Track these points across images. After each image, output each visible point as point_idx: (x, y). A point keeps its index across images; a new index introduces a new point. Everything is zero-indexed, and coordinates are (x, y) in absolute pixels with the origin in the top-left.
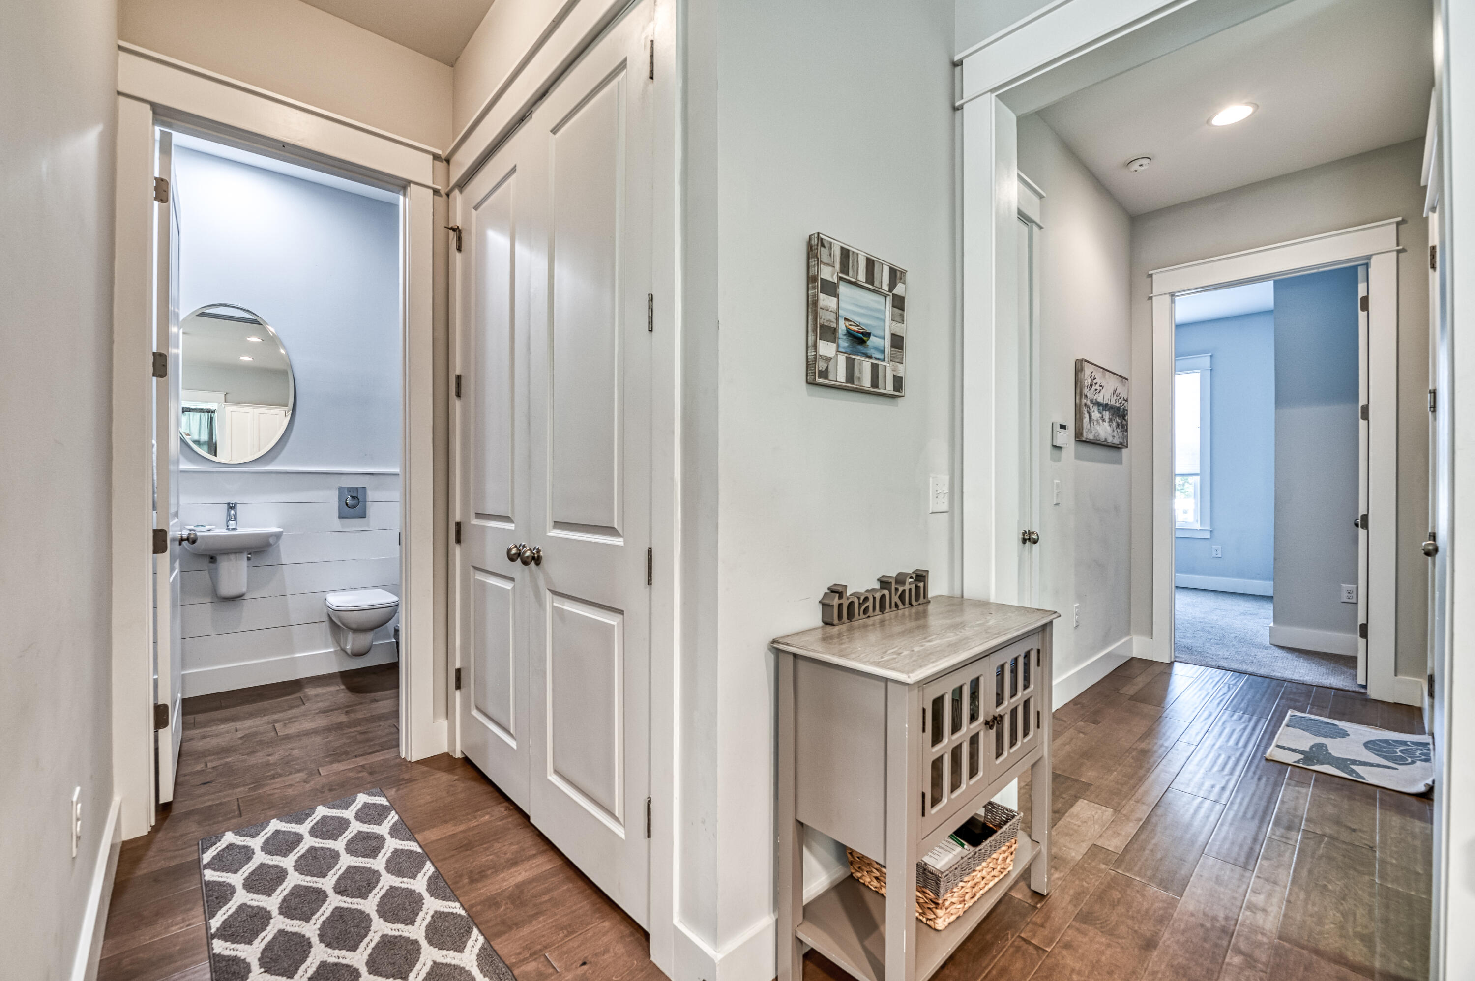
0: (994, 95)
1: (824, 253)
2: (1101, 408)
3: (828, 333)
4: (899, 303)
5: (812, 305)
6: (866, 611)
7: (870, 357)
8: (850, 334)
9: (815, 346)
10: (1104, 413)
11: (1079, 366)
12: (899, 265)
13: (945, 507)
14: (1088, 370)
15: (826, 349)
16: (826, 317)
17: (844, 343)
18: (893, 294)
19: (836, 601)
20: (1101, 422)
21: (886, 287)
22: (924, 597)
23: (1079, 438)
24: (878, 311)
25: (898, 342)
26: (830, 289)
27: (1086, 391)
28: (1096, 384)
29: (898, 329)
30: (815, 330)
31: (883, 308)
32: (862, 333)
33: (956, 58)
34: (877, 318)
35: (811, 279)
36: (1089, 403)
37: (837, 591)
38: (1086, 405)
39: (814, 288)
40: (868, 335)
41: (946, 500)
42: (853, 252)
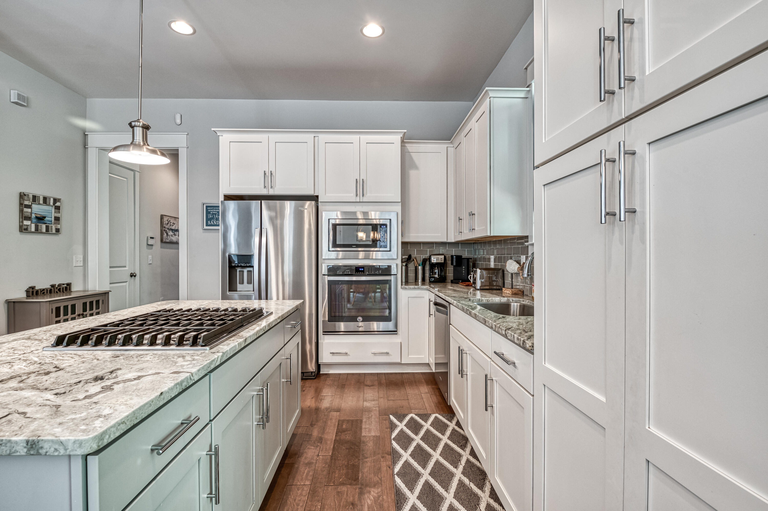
0: (97, 148)
1: (26, 198)
2: (174, 231)
3: (28, 218)
4: (58, 208)
5: (21, 211)
6: (43, 293)
7: (46, 223)
8: (37, 218)
9: (22, 222)
10: (176, 233)
11: (162, 217)
12: (57, 197)
13: (82, 265)
14: (165, 219)
15: (26, 223)
16: (26, 214)
17: (34, 220)
18: (55, 206)
19: (31, 290)
20: (174, 236)
21: (52, 204)
22: (69, 290)
23: (162, 241)
24: (50, 210)
25: (57, 219)
26: (29, 207)
27: (164, 225)
28: (171, 223)
29: (57, 215)
30: (22, 218)
31: (51, 209)
32: (42, 217)
33: (86, 133)
34: (50, 213)
35: (21, 204)
36: (166, 229)
37: (33, 288)
38: (164, 230)
39: (22, 207)
40: (45, 217)
41: (82, 262)
42: (38, 196)
